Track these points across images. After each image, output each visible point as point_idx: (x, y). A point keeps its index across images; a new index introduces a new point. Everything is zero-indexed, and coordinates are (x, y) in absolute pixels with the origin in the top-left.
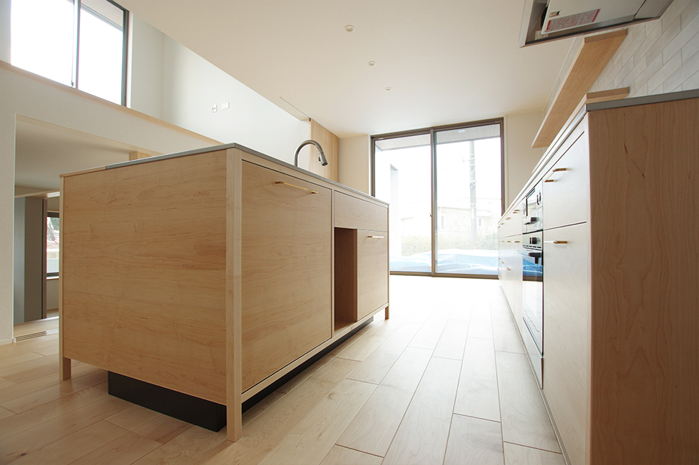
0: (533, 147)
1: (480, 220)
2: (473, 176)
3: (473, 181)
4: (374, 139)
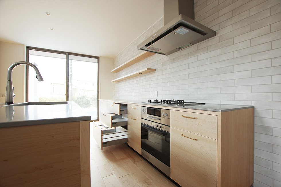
4: (28, 48)
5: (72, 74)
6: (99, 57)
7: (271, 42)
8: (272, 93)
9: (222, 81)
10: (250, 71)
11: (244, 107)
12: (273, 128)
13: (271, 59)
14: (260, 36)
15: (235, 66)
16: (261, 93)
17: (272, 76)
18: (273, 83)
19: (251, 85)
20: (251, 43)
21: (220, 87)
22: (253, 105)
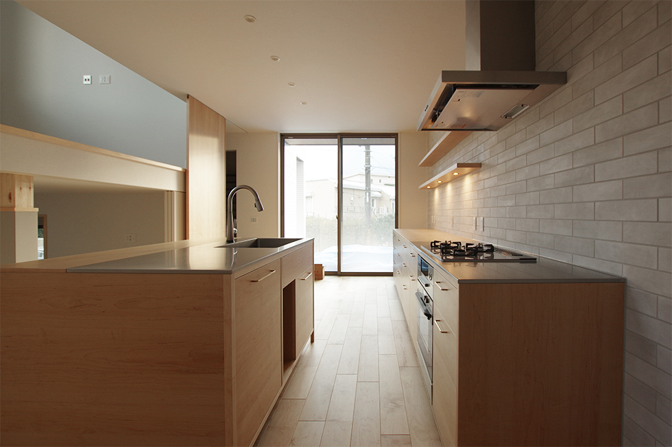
0: (420, 166)
1: (373, 200)
2: (368, 161)
3: (368, 166)
4: (284, 137)
5: (369, 168)
6: (397, 134)
7: (658, 101)
8: (658, 246)
9: (575, 204)
10: (621, 181)
11: (606, 277)
12: (658, 346)
13: (658, 150)
14: (640, 85)
15: (596, 165)
16: (639, 246)
17: (660, 199)
18: (660, 220)
19: (623, 221)
20: (623, 103)
21: (573, 220)
22: (624, 275)
